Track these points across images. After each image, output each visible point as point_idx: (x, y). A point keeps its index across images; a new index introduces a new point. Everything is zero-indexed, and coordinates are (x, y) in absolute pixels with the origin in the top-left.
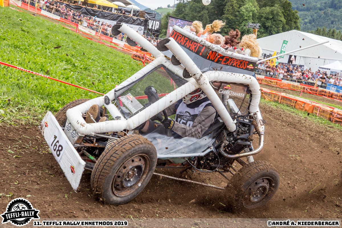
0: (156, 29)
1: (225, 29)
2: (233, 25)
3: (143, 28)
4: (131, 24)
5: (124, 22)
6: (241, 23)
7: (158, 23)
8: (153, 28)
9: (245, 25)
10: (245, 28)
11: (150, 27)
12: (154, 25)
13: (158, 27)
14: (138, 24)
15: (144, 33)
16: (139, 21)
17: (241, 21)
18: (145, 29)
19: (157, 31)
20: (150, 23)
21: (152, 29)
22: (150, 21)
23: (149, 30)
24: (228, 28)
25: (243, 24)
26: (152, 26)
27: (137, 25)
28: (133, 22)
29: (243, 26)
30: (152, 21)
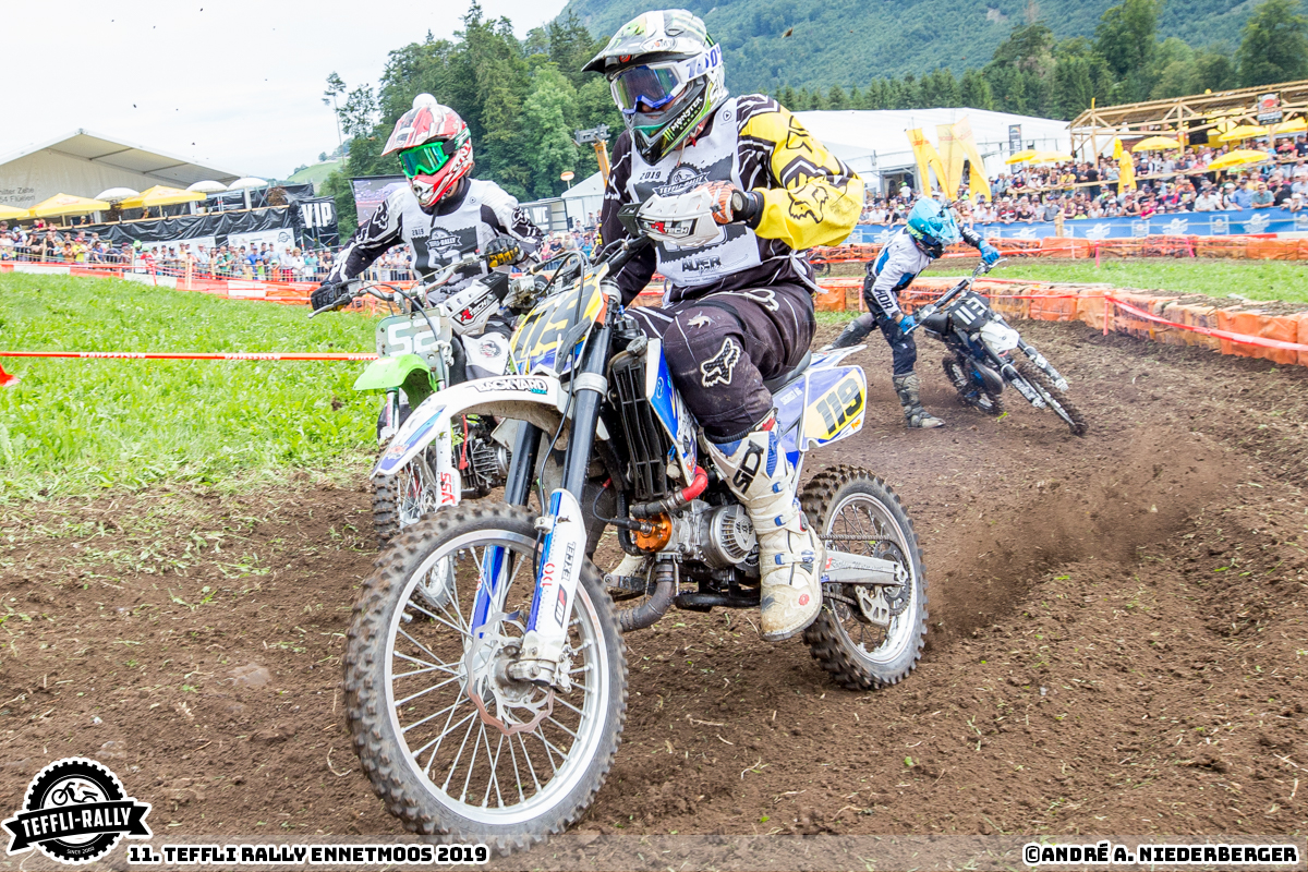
0: (325, 225)
1: (502, 172)
2: (519, 155)
3: (290, 231)
4: (256, 230)
5: (235, 229)
6: (539, 143)
7: (328, 205)
8: (318, 225)
9: (551, 146)
10: (553, 152)
11: (309, 225)
12: (318, 214)
13: (330, 217)
14: (274, 226)
15: (298, 244)
16: (275, 219)
17: (537, 136)
18: (296, 234)
19: (331, 228)
20: (306, 212)
21: (315, 227)
22: (303, 206)
23: (308, 231)
24: (507, 165)
25: (545, 144)
26: (314, 220)
27: (271, 228)
28: (260, 224)
29: (546, 149)
30: (310, 206)
